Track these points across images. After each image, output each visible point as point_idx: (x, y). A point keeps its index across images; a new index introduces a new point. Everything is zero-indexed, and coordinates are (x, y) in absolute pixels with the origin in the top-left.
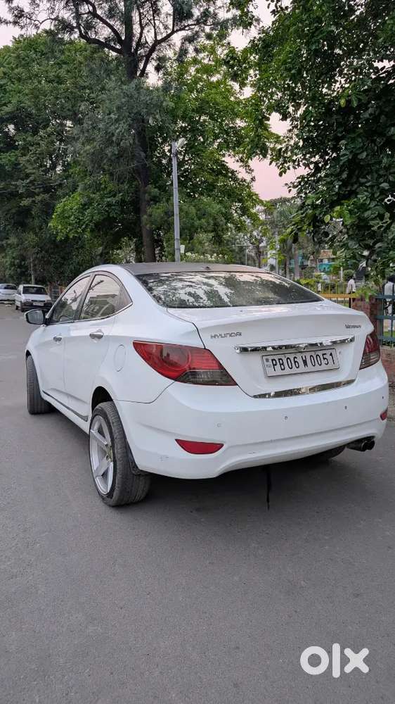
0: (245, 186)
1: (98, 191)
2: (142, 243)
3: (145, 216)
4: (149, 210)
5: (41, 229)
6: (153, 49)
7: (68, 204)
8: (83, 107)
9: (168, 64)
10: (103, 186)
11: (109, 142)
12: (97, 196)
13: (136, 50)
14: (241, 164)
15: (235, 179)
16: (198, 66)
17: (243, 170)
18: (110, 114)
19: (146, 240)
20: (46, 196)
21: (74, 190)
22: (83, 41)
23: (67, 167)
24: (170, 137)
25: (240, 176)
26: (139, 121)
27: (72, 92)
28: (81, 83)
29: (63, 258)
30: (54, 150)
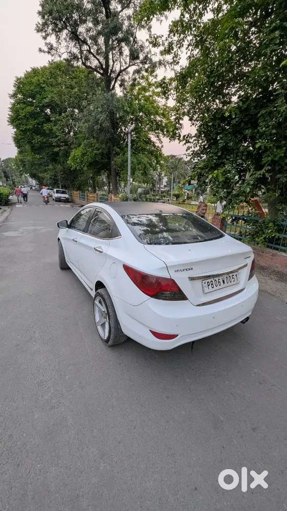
0: (158, 150)
1: (91, 147)
2: (111, 174)
3: (113, 162)
4: (115, 159)
5: (63, 163)
6: (119, 75)
7: (76, 153)
8: (84, 103)
9: (126, 84)
10: (93, 145)
11: (97, 122)
12: (90, 150)
13: (110, 74)
14: (157, 138)
15: (154, 146)
16: (140, 87)
17: (158, 142)
18: (98, 108)
19: (113, 173)
20: (66, 147)
21: (79, 145)
22: (84, 67)
23: (75, 133)
24: (125, 123)
25: (156, 145)
26: (112, 114)
27: (78, 95)
28: (83, 90)
29: (74, 178)
30: (70, 124)
